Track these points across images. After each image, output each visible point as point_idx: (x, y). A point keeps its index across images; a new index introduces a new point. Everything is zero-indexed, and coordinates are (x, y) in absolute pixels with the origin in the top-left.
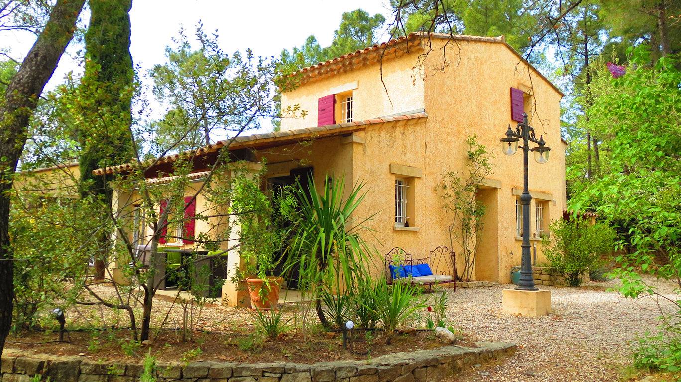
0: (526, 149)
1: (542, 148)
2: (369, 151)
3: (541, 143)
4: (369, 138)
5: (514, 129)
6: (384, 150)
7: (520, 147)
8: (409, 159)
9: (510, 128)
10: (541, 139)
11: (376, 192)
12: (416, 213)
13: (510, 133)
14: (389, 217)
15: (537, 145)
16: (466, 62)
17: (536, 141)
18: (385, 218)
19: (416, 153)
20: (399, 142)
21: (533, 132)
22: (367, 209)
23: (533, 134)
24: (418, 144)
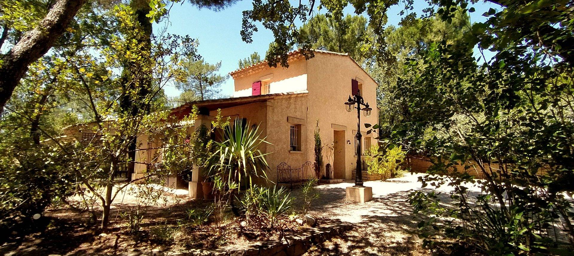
0: (359, 109)
1: (368, 108)
2: (276, 110)
3: (367, 106)
4: (276, 103)
5: (352, 98)
6: (285, 110)
7: (355, 108)
8: (298, 115)
9: (350, 97)
10: (367, 104)
11: (280, 133)
12: (302, 144)
13: (350, 100)
14: (287, 146)
15: (365, 107)
16: (329, 65)
17: (364, 105)
18: (285, 146)
19: (302, 112)
20: (293, 106)
21: (363, 99)
22: (275, 141)
23: (363, 101)
24: (303, 107)
